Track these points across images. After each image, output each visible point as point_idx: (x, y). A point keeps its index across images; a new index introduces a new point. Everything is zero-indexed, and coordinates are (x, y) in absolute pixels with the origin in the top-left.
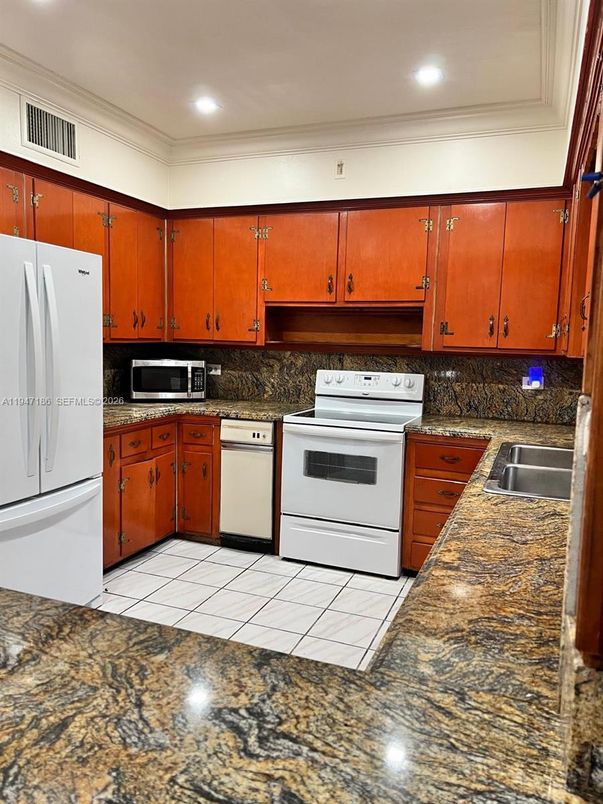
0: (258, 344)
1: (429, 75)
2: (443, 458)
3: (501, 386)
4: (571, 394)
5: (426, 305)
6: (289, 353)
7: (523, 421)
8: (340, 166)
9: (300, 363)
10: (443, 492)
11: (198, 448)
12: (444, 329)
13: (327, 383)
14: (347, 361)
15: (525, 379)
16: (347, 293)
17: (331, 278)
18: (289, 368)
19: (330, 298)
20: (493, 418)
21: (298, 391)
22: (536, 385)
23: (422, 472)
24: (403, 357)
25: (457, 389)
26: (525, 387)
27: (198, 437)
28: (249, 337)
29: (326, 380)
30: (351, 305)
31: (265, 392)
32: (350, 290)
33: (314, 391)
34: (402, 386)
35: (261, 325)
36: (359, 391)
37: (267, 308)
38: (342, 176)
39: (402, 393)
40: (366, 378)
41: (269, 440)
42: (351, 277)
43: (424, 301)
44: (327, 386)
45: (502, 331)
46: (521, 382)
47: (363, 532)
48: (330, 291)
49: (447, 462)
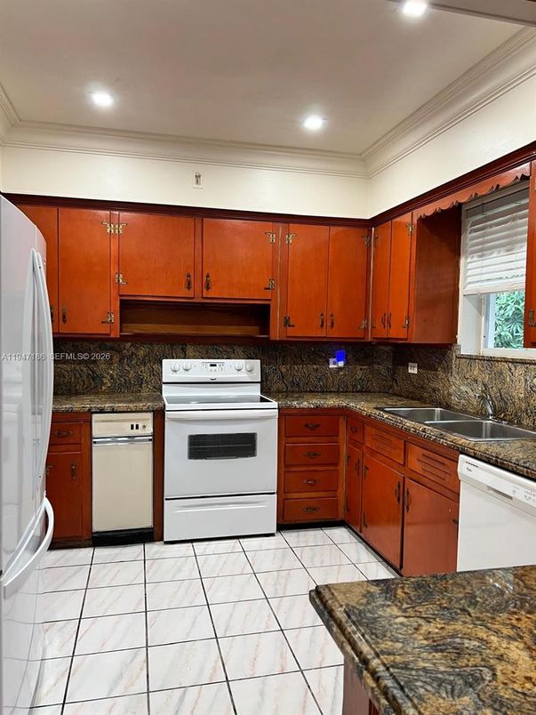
0: (112, 336)
1: (314, 123)
2: (307, 426)
3: (315, 367)
4: (361, 369)
5: (272, 303)
6: (129, 344)
7: (331, 392)
8: (198, 177)
9: (141, 353)
10: (308, 455)
11: (64, 447)
12: (287, 323)
13: (175, 371)
14: (190, 349)
15: (331, 360)
16: (205, 290)
17: (189, 276)
18: (130, 358)
19: (190, 294)
20: (311, 391)
21: (140, 382)
22: (341, 364)
23: (290, 440)
24: (240, 345)
25: (284, 370)
26: (331, 366)
27: (64, 437)
28: (103, 330)
29: (172, 368)
30: (208, 301)
31: (103, 384)
32: (208, 288)
33: (160, 380)
34: (244, 370)
35: (114, 317)
36: (207, 376)
37: (121, 301)
38: (200, 186)
39: (244, 376)
40: (211, 365)
41: (150, 430)
42: (208, 276)
43: (270, 300)
44: (175, 375)
45: (329, 325)
46: (328, 362)
47: (241, 500)
48: (189, 288)
49: (312, 429)
